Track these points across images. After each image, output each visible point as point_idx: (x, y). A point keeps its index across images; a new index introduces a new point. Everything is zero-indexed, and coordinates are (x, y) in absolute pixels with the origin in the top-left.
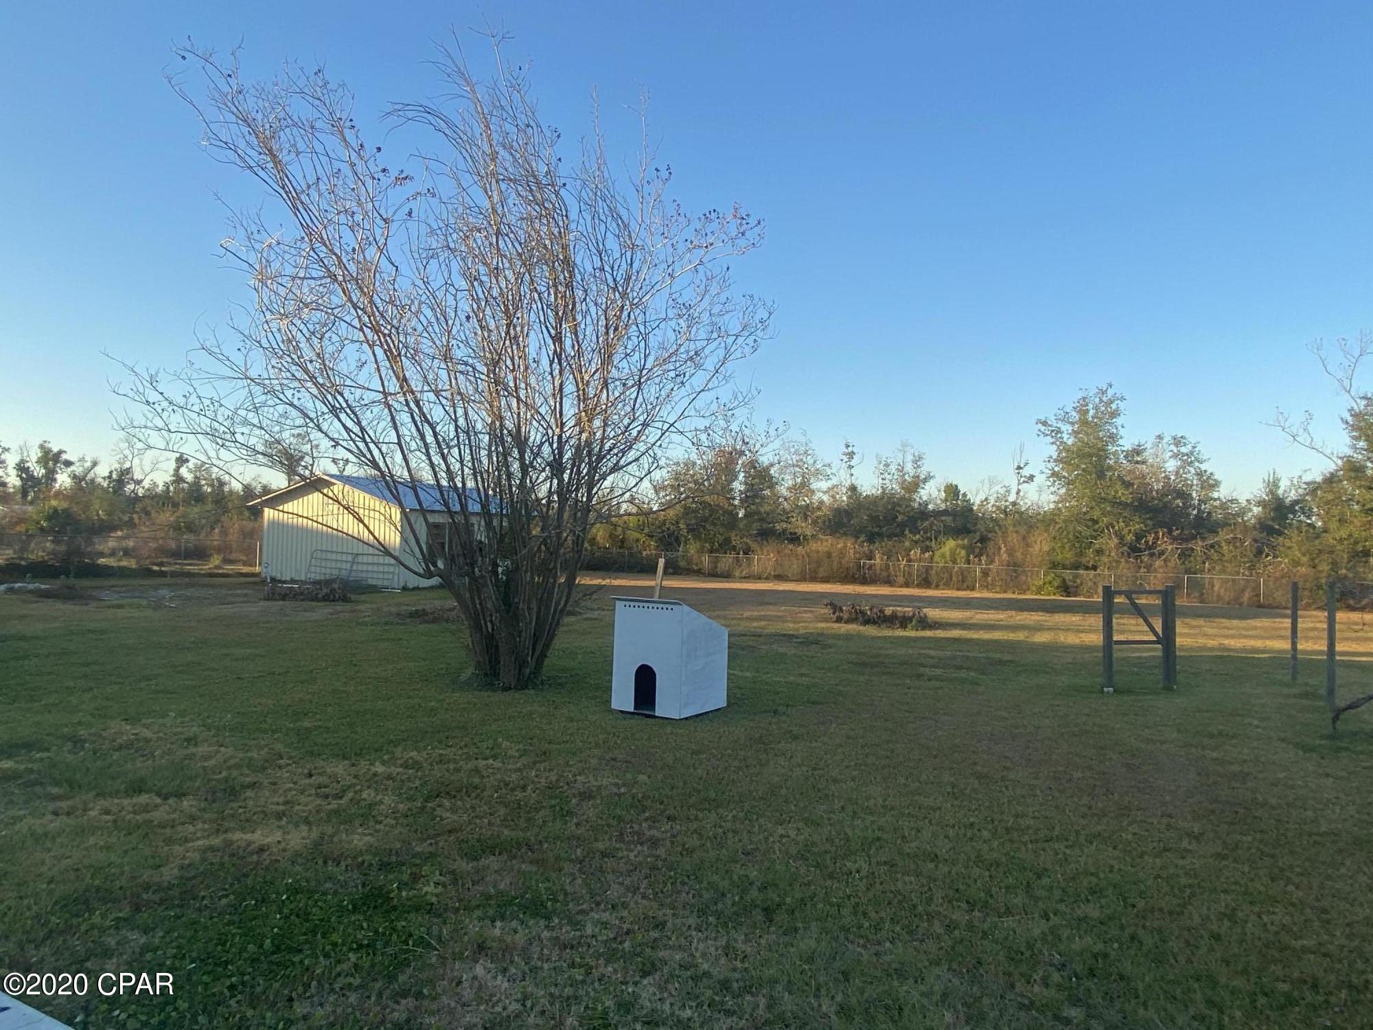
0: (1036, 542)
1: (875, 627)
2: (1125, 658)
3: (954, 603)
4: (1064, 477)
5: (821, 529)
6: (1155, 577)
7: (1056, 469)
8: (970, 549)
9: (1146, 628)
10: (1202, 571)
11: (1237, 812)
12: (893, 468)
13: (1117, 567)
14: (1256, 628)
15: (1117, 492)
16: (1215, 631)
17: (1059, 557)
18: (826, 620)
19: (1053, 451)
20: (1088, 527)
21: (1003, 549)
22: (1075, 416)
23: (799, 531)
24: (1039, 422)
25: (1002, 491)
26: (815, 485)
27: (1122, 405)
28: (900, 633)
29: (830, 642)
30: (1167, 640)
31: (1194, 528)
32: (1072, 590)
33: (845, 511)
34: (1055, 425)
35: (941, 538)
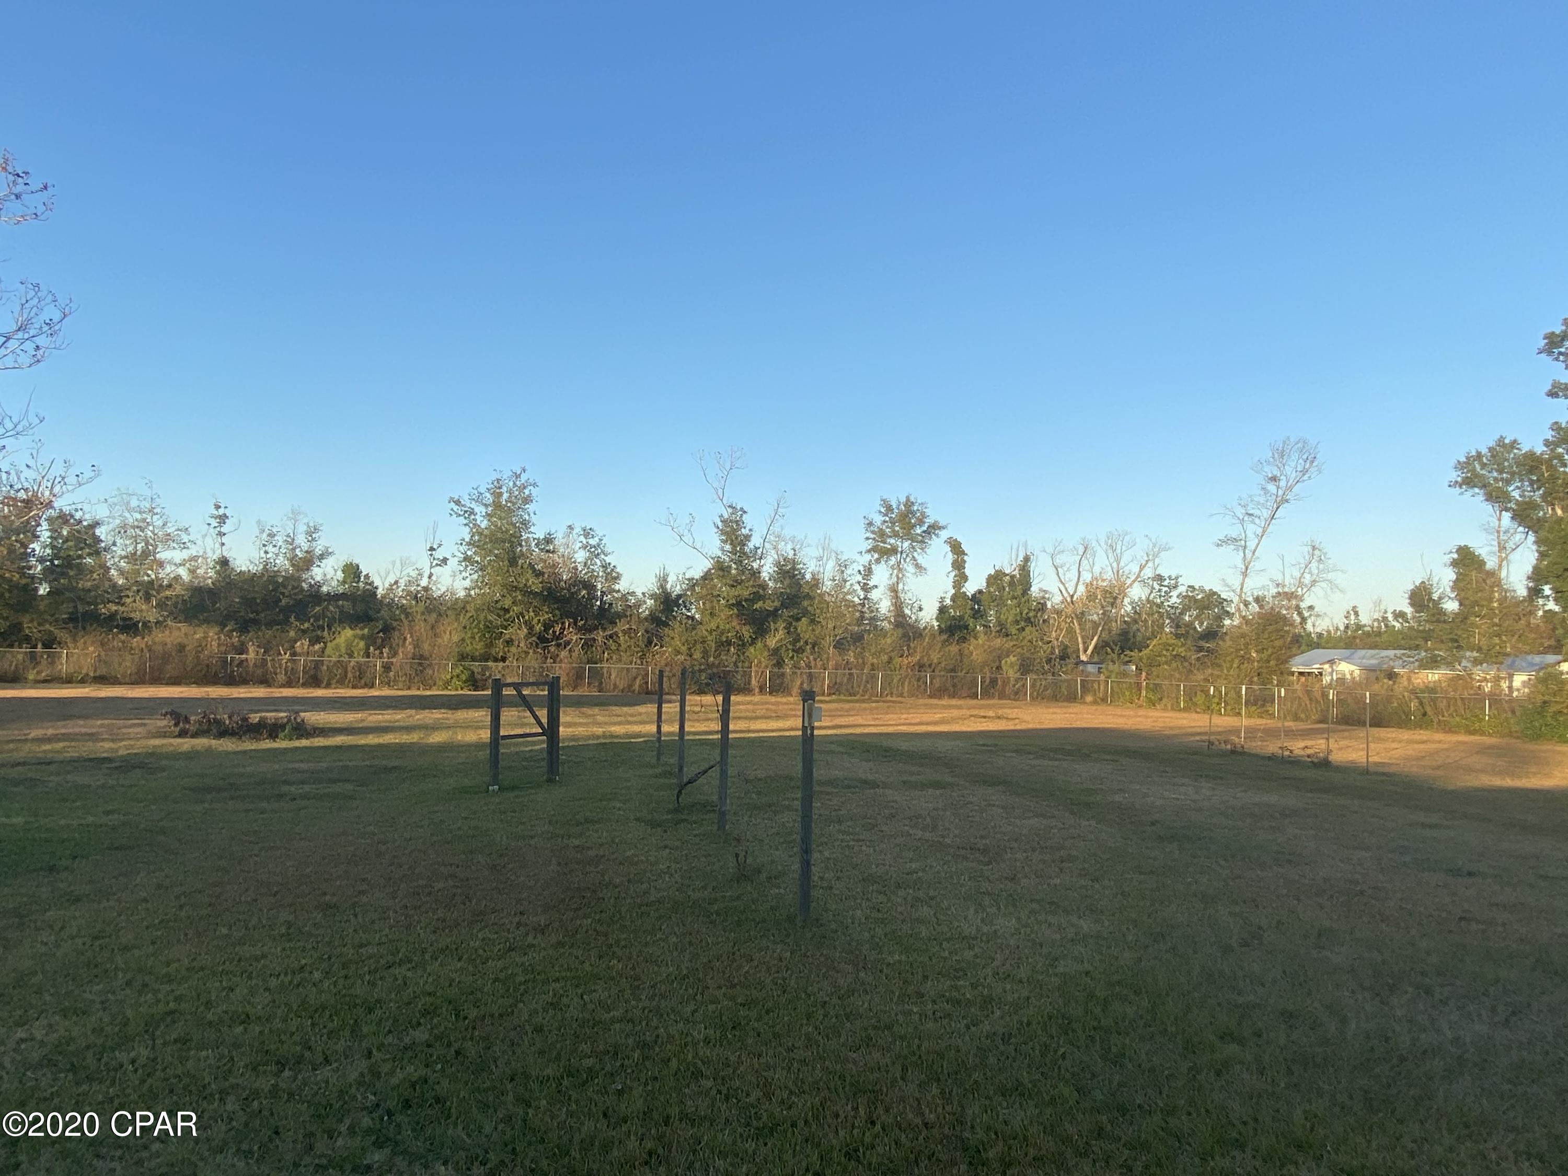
0: (445, 633)
1: (234, 740)
2: (517, 753)
3: (346, 704)
4: (477, 562)
5: (171, 613)
6: (560, 667)
7: (469, 553)
8: (370, 640)
9: (532, 720)
10: (601, 661)
11: (584, 897)
12: (280, 540)
13: (524, 659)
14: (640, 714)
15: (527, 580)
16: (606, 719)
17: (469, 648)
18: (164, 735)
19: (466, 534)
20: (499, 616)
21: (409, 640)
22: (489, 498)
23: (136, 616)
24: (451, 500)
25: (414, 574)
26: (163, 555)
27: (534, 491)
28: (268, 744)
29: (164, 762)
30: (551, 731)
31: (596, 618)
32: (480, 684)
33: (210, 591)
34: (468, 505)
35: (336, 627)
